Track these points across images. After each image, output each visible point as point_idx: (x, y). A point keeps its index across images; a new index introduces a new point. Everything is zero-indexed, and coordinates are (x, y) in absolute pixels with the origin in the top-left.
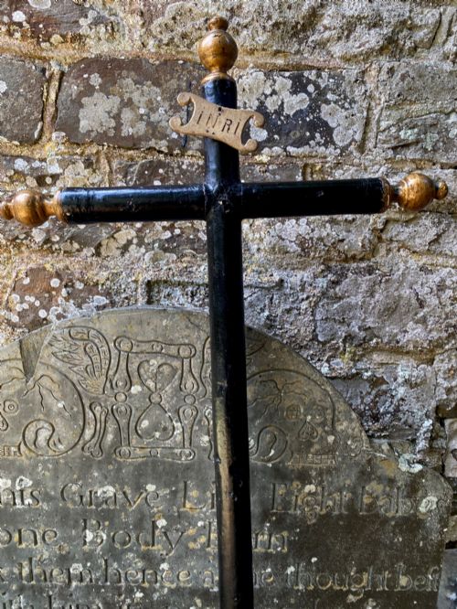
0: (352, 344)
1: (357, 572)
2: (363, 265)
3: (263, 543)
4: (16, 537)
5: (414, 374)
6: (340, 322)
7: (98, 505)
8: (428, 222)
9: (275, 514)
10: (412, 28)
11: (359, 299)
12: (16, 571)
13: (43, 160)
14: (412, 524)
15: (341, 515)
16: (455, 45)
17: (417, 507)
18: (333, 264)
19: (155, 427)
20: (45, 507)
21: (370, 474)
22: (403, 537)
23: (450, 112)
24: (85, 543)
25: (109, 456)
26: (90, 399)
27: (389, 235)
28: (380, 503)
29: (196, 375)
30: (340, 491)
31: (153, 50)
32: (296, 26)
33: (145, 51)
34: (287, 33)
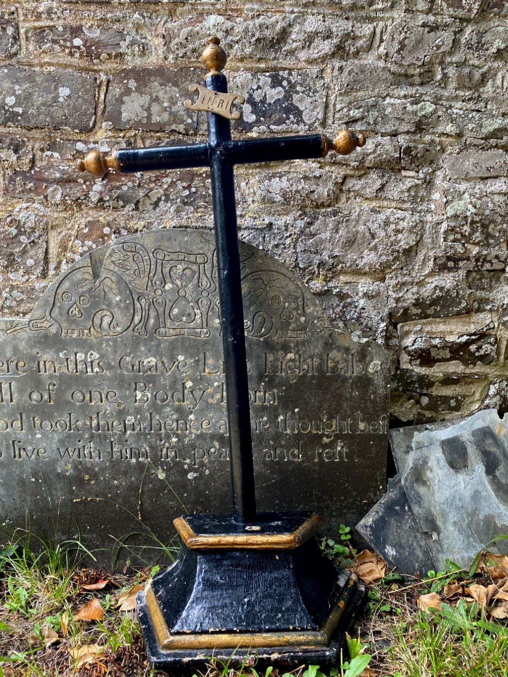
0: (324, 269)
1: (328, 419)
2: (330, 209)
3: (260, 398)
4: (88, 397)
5: (371, 288)
6: (315, 253)
7: (145, 372)
8: (374, 176)
9: (266, 376)
10: (355, 38)
11: (328, 234)
12: (88, 423)
13: (96, 143)
14: (364, 382)
15: (313, 375)
16: (385, 49)
17: (366, 369)
18: (308, 210)
19: (182, 314)
20: (108, 374)
21: (332, 344)
22: (359, 392)
23: (386, 97)
24: (136, 401)
25: (152, 334)
26: (138, 293)
27: (347, 187)
28: (340, 366)
29: (209, 276)
30: (312, 358)
31: (172, 61)
32: (272, 41)
33: (167, 62)
34: (266, 45)
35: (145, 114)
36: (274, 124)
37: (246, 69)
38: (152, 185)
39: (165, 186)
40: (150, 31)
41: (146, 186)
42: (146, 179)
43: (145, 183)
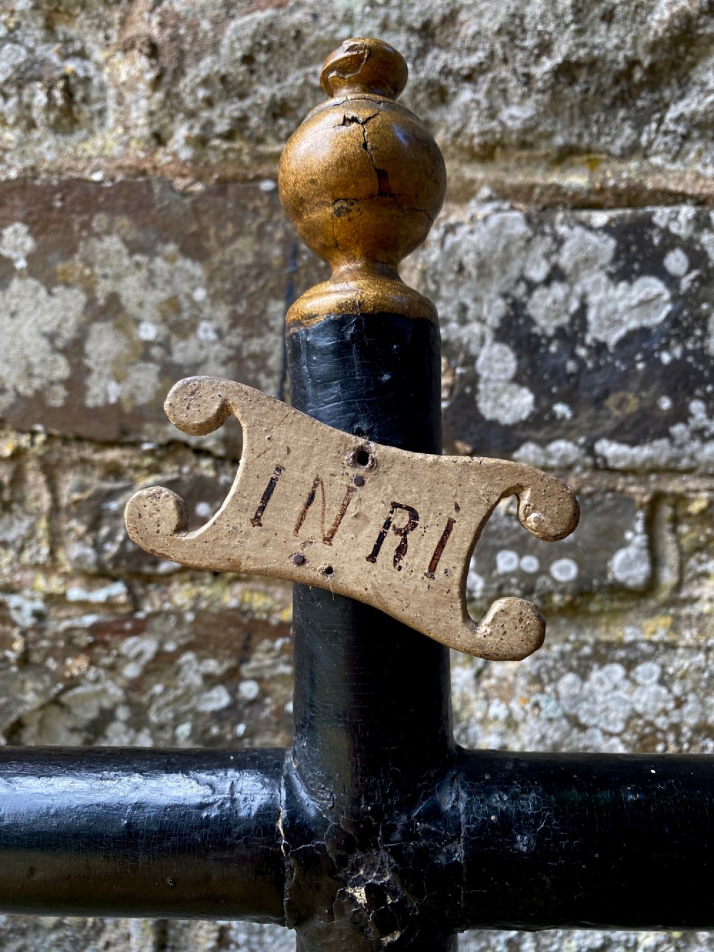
31: (186, 154)
32: (627, 74)
33: (162, 157)
34: (601, 92)
35: (62, 369)
36: (616, 435)
37: (502, 194)
38: (77, 665)
39: (131, 671)
40: (104, 25)
41: (52, 664)
42: (55, 638)
43: (50, 652)
